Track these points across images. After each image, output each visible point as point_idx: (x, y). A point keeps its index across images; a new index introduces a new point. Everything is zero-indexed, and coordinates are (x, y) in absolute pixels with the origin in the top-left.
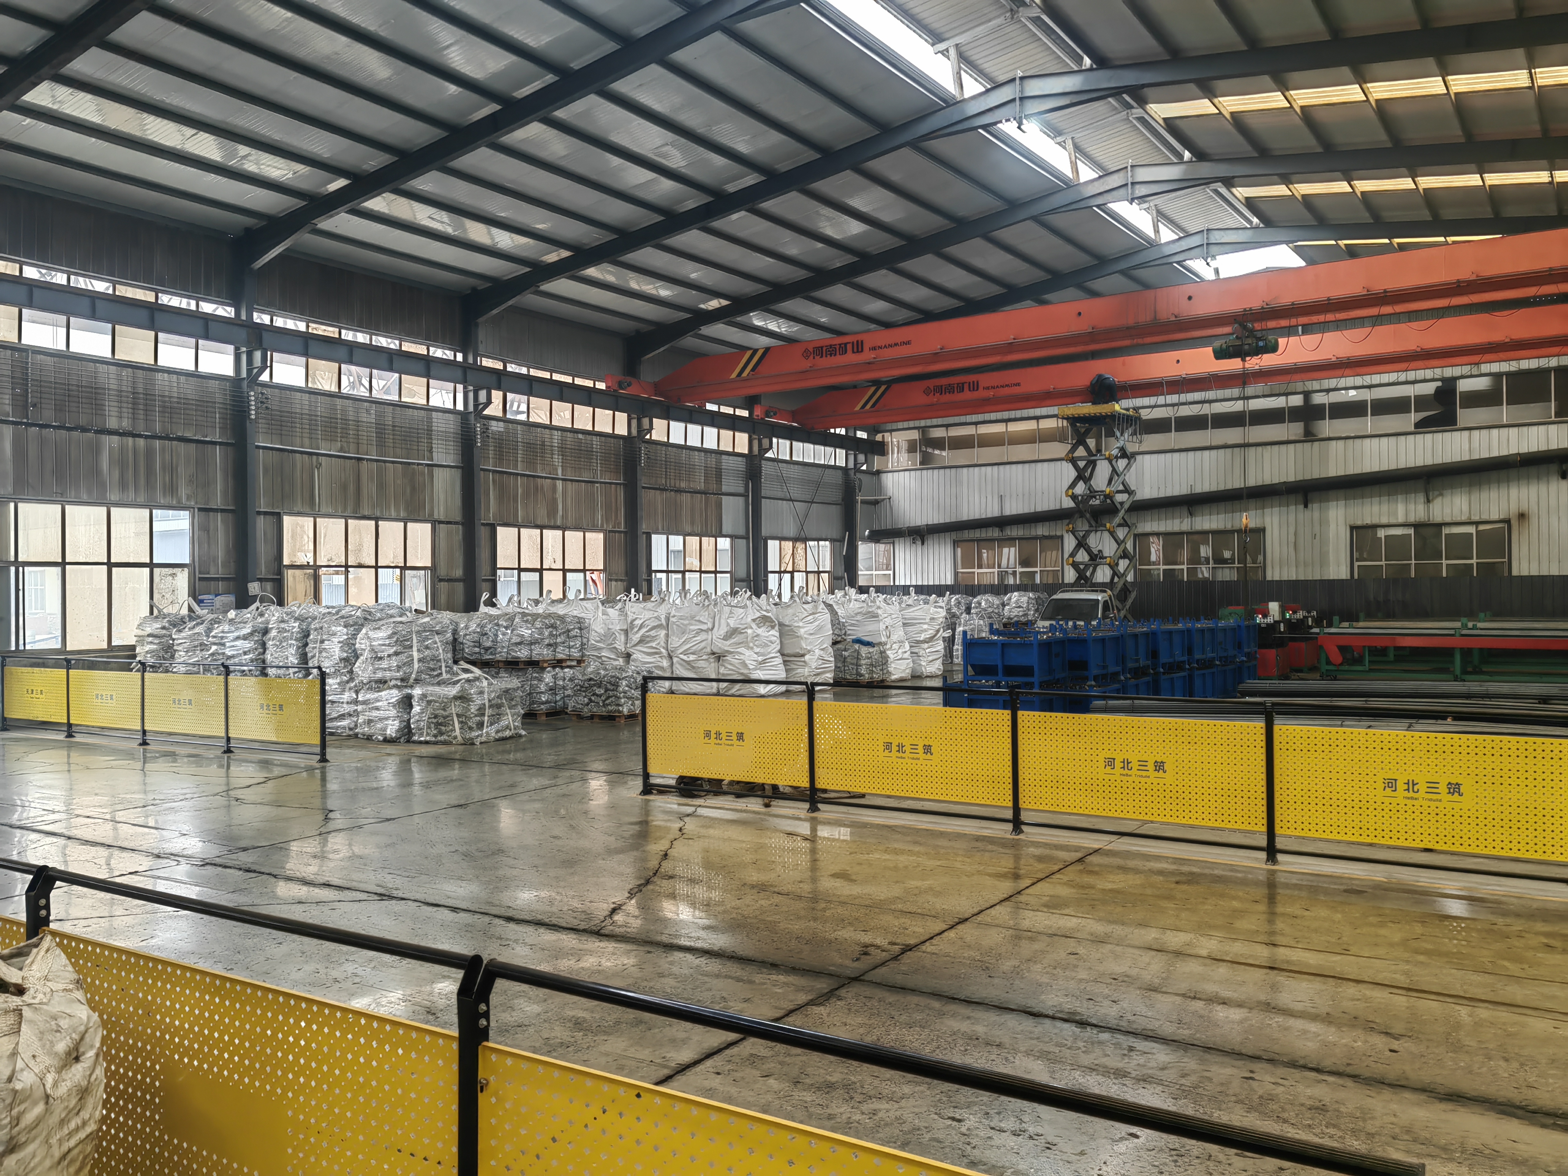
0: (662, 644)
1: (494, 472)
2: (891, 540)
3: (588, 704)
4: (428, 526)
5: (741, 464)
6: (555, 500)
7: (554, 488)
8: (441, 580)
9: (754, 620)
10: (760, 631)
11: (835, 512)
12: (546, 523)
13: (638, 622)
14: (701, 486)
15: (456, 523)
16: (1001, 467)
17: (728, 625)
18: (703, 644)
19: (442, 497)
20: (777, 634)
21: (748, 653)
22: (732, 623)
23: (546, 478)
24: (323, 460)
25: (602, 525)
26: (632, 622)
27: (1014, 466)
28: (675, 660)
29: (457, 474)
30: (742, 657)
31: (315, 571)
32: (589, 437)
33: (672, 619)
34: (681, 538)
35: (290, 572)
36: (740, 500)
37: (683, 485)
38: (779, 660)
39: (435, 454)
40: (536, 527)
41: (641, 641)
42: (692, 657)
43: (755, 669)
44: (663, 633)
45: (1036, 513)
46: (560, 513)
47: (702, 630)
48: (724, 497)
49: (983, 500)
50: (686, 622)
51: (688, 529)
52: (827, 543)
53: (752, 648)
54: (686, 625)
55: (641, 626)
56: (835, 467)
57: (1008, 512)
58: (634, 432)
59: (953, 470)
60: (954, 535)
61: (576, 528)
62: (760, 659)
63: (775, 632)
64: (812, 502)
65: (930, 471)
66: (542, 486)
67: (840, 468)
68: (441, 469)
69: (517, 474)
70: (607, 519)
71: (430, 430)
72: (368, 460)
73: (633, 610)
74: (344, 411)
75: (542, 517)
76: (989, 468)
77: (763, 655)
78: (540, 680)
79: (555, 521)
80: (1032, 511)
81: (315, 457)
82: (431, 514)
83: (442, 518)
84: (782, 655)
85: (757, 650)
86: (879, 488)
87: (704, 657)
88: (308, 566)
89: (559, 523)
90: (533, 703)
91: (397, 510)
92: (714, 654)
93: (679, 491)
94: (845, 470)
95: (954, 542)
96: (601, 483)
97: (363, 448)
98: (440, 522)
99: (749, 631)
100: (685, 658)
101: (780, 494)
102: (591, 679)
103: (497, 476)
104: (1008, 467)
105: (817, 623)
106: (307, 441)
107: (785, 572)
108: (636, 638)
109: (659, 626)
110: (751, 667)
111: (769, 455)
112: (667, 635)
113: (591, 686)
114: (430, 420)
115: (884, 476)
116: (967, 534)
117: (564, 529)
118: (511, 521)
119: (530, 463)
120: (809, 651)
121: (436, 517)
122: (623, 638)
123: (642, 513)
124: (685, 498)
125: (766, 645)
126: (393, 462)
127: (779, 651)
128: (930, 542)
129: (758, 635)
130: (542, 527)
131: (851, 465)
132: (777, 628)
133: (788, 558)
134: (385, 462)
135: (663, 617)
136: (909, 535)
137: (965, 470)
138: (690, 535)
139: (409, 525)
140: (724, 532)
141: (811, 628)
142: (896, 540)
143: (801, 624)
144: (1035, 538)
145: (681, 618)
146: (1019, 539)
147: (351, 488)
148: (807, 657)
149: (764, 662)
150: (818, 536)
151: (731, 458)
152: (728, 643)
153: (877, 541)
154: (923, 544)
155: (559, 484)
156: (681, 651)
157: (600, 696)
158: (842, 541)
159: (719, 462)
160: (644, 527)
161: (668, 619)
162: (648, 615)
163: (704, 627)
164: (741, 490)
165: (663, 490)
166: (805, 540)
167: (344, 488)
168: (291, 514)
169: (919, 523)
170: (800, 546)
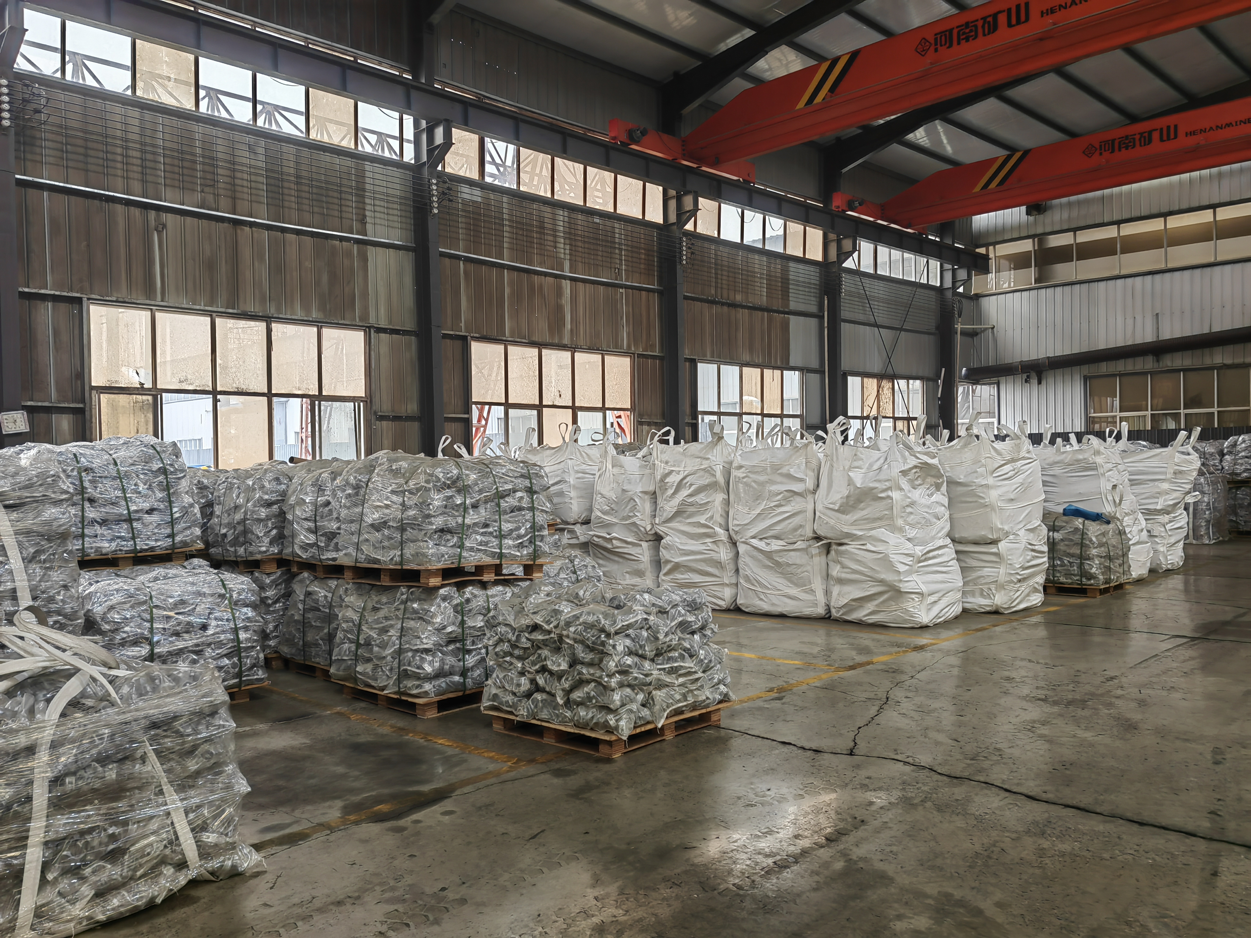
0: (719, 519)
1: (468, 260)
2: (995, 380)
3: (528, 695)
4: (361, 334)
5: (812, 275)
6: (559, 309)
7: (559, 292)
8: (382, 418)
9: (904, 473)
10: (917, 495)
11: (928, 343)
12: (548, 340)
13: (674, 479)
14: (763, 301)
15: (405, 333)
16: (1158, 277)
17: (850, 482)
18: (796, 520)
19: (382, 291)
20: (945, 501)
21: (893, 538)
22: (859, 478)
23: (546, 274)
24: (168, 218)
25: (629, 346)
26: (662, 480)
27: (1177, 274)
28: (742, 548)
29: (407, 261)
30: (880, 548)
31: (155, 398)
32: (608, 223)
33: (735, 473)
34: (737, 369)
35: (104, 398)
36: (813, 322)
37: (739, 298)
38: (949, 553)
39: (369, 227)
40: (532, 344)
41: (679, 513)
42: (776, 545)
43: (909, 573)
44: (719, 497)
45: (1211, 334)
46: (568, 326)
47: (795, 493)
48: (791, 317)
49: (1130, 322)
50: (762, 478)
51: (746, 357)
52: (918, 383)
53: (901, 530)
54: (762, 484)
55: (679, 486)
56: (927, 287)
57: (1167, 334)
58: (673, 218)
59: (1085, 286)
60: (1086, 369)
61: (592, 349)
62: (919, 551)
63: (941, 497)
64: (901, 329)
65: (1050, 291)
66: (541, 287)
67: (933, 288)
68: (380, 250)
69: (503, 266)
70: (634, 338)
71: (360, 191)
72: (252, 225)
73: (665, 457)
74: (208, 145)
75: (542, 331)
76: (1139, 279)
77: (923, 543)
78: (423, 618)
79: (561, 337)
80: (1206, 331)
81: (152, 214)
82: (365, 316)
83: (383, 324)
84: (953, 541)
85: (912, 533)
86: (978, 315)
87: (800, 545)
88: (141, 390)
89: (566, 341)
90: (404, 675)
91: (306, 307)
92: (818, 538)
93: (733, 305)
94: (940, 290)
95: (1086, 378)
96: (626, 287)
97: (243, 205)
98: (379, 330)
99: (896, 495)
100: (761, 545)
101: (861, 317)
102: (535, 628)
103: (471, 267)
104: (1168, 275)
105: (1019, 479)
106: (136, 186)
107: (867, 418)
108: (669, 507)
109: (713, 486)
110: (902, 568)
111: (849, 264)
112: (727, 502)
113: (536, 646)
114: (361, 175)
115: (984, 301)
116: (1104, 368)
117: (573, 349)
118: (494, 334)
119: (520, 252)
120: (1007, 534)
121: (372, 321)
122: (648, 507)
123: (683, 332)
124: (742, 315)
125: (929, 524)
126: (298, 232)
127: (949, 535)
128: (1051, 380)
129: (912, 504)
130: (540, 345)
131: (948, 284)
132: (944, 488)
133: (871, 399)
134: (284, 230)
135: (718, 470)
136: (1023, 372)
137: (1102, 285)
138: (748, 365)
139: (326, 331)
140: (792, 363)
141: (1009, 488)
142: (1002, 379)
143: (990, 481)
144: (1211, 368)
145: (753, 470)
146: (1185, 370)
147: (223, 269)
148: (1003, 546)
149: (926, 557)
150: (908, 373)
151: (801, 266)
152: (850, 518)
153: (976, 382)
154: (1040, 383)
155: (567, 285)
156: (753, 531)
157: (559, 676)
158: (935, 380)
159: (785, 271)
160: (686, 352)
161: (727, 474)
162: (691, 465)
163: (797, 487)
164: (814, 309)
165: (713, 302)
166: (892, 377)
167: (211, 266)
168: (104, 302)
169: (1034, 357)
170: (886, 385)
